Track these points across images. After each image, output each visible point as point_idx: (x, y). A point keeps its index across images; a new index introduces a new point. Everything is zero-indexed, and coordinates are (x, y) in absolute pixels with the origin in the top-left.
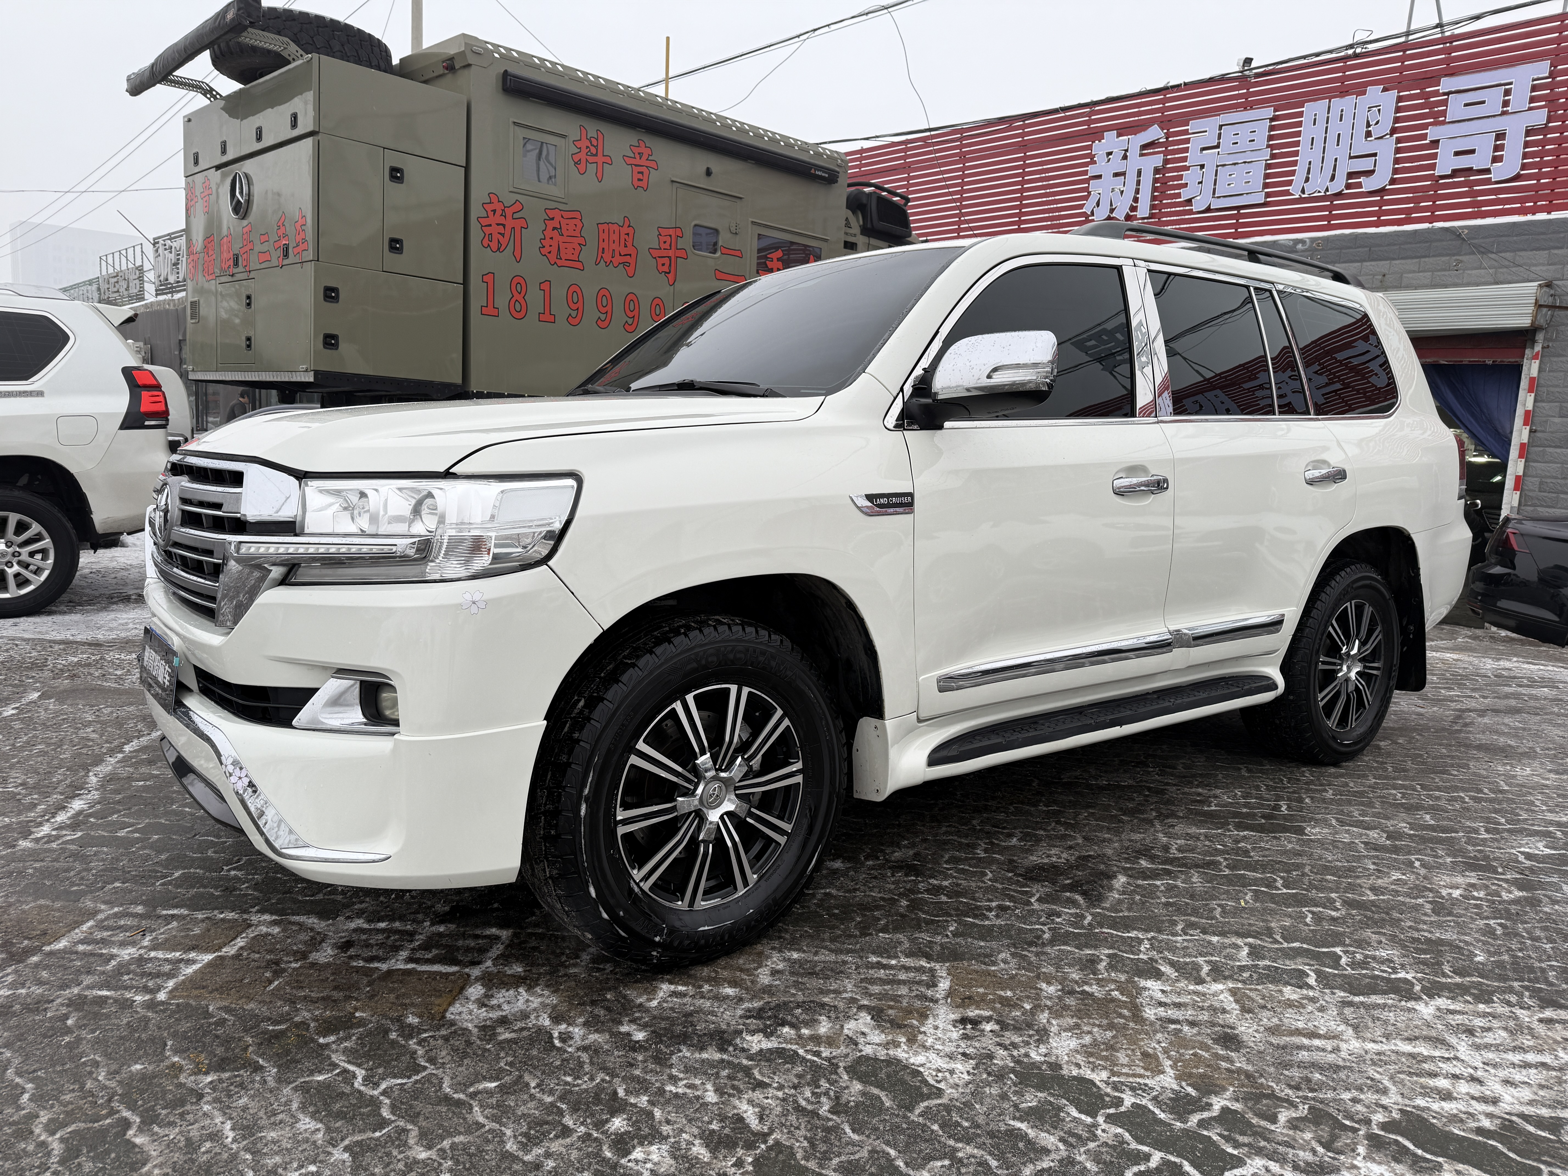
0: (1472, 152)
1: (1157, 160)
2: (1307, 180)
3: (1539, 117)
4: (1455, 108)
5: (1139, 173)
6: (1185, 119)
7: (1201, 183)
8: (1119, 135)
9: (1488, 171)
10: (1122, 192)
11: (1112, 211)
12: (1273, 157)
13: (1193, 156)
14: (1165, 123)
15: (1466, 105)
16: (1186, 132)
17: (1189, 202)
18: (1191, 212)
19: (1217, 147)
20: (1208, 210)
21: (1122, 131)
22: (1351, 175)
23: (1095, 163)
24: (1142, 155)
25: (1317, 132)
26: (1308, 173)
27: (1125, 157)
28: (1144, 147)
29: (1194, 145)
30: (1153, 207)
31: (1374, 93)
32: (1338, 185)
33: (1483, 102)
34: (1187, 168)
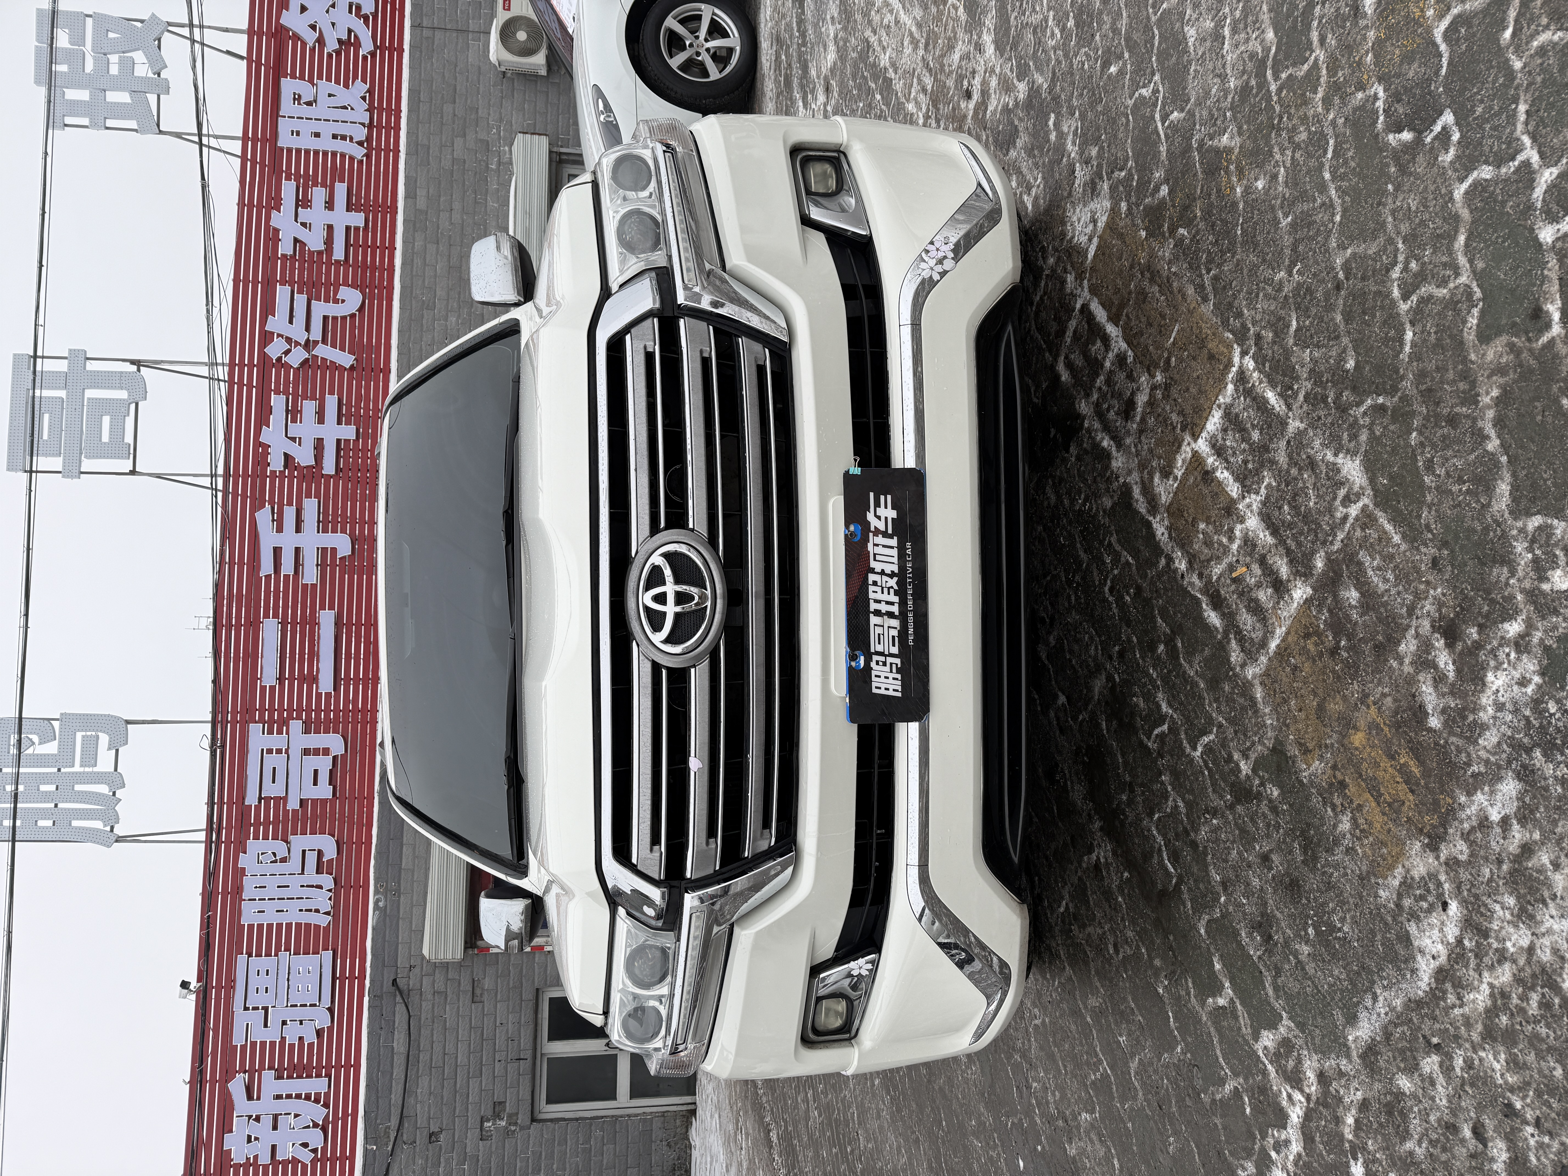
0: (316, 772)
1: (268, 1076)
2: (317, 911)
3: (296, 726)
4: (273, 790)
5: (278, 1097)
6: (229, 1049)
7: (301, 1023)
8: (231, 1131)
9: (335, 758)
10: (296, 1116)
11: (316, 1125)
12: (288, 949)
13: (272, 1035)
14: (228, 1075)
15: (274, 782)
16: (244, 1048)
17: (319, 1033)
18: (330, 1029)
19: (266, 1009)
20: (331, 1010)
21: (226, 1127)
22: (319, 871)
23: (256, 1157)
24: (259, 1098)
25: (270, 907)
26: (310, 910)
27: (258, 1119)
28: (250, 1097)
29: (260, 1035)
30: (319, 1076)
31: (244, 861)
32: (327, 881)
33: (274, 769)
34: (283, 1039)
